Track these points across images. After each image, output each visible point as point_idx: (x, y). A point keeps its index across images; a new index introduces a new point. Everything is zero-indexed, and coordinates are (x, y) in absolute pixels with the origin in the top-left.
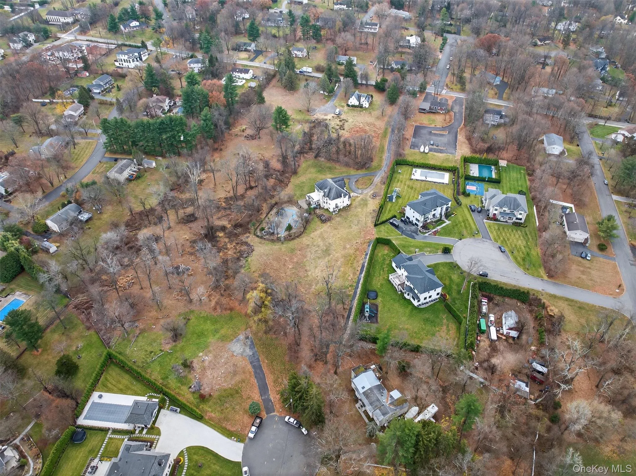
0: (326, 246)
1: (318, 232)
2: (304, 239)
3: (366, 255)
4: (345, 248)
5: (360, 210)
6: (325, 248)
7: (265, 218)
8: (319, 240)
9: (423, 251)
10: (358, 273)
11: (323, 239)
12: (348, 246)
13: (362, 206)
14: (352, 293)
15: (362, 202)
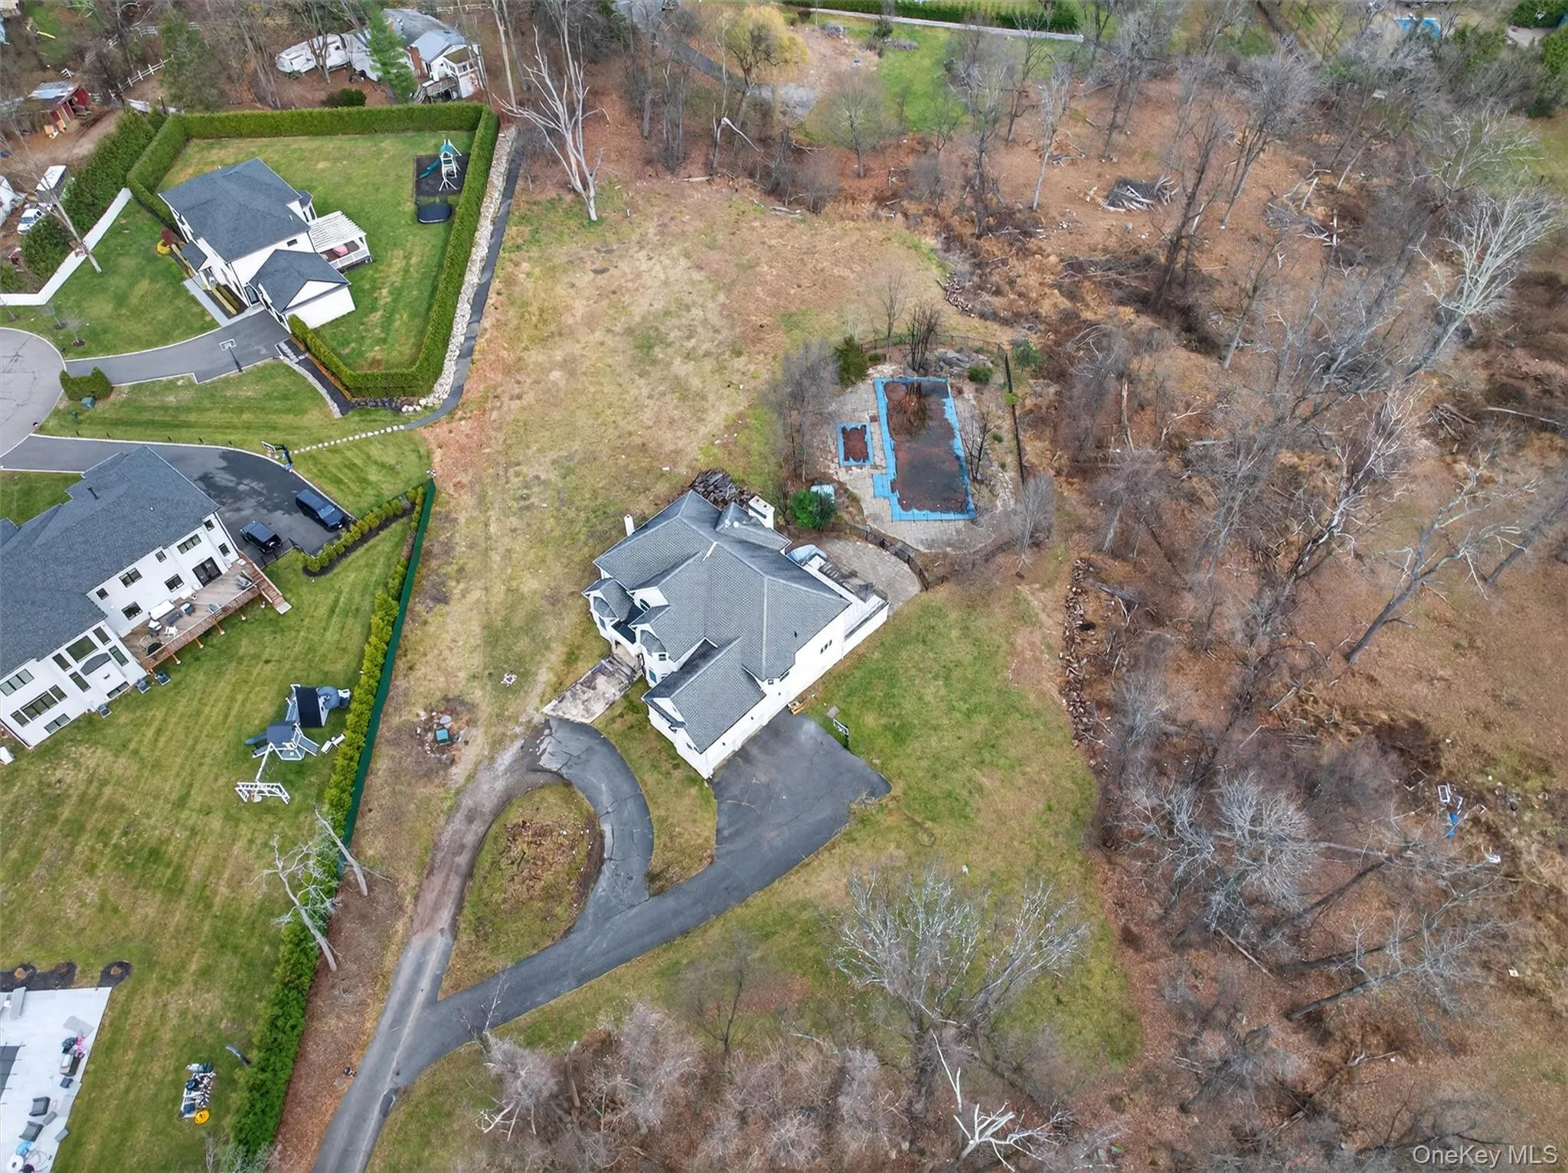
0: (654, 362)
1: (718, 415)
2: (766, 376)
3: (467, 353)
4: (569, 366)
5: (530, 584)
6: (658, 352)
7: (1020, 452)
8: (696, 383)
9: (200, 389)
10: (496, 284)
11: (681, 389)
12: (556, 375)
13: (518, 621)
14: (512, 230)
15: (523, 644)
